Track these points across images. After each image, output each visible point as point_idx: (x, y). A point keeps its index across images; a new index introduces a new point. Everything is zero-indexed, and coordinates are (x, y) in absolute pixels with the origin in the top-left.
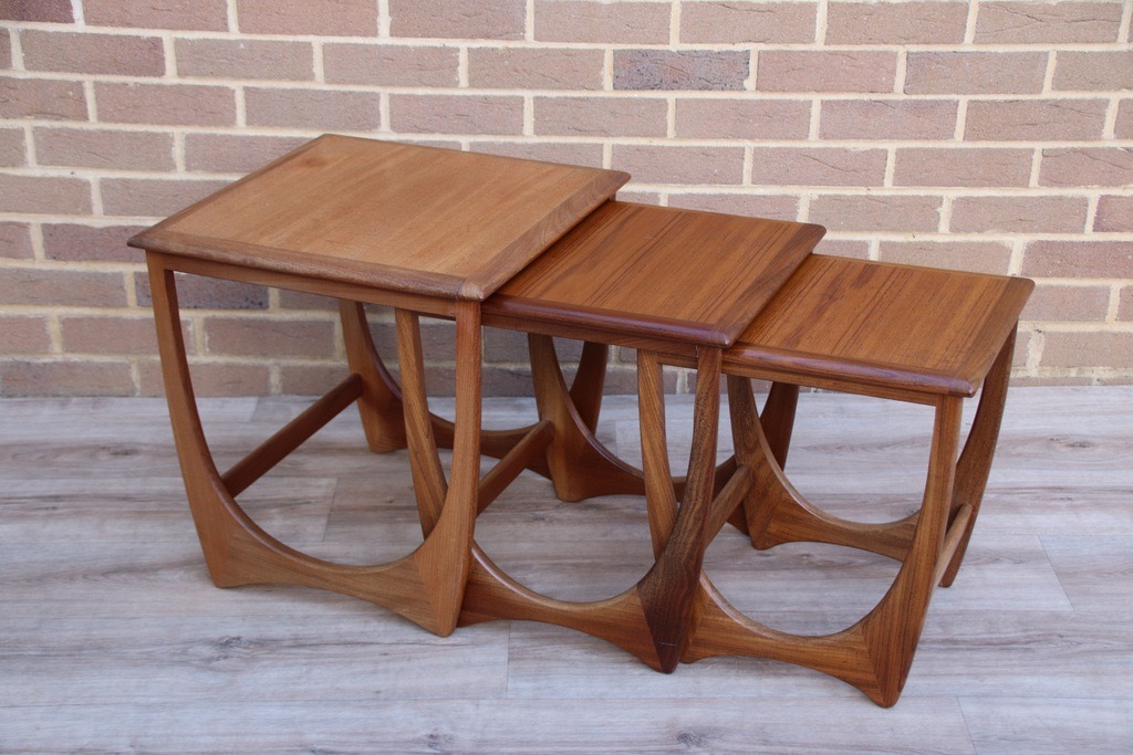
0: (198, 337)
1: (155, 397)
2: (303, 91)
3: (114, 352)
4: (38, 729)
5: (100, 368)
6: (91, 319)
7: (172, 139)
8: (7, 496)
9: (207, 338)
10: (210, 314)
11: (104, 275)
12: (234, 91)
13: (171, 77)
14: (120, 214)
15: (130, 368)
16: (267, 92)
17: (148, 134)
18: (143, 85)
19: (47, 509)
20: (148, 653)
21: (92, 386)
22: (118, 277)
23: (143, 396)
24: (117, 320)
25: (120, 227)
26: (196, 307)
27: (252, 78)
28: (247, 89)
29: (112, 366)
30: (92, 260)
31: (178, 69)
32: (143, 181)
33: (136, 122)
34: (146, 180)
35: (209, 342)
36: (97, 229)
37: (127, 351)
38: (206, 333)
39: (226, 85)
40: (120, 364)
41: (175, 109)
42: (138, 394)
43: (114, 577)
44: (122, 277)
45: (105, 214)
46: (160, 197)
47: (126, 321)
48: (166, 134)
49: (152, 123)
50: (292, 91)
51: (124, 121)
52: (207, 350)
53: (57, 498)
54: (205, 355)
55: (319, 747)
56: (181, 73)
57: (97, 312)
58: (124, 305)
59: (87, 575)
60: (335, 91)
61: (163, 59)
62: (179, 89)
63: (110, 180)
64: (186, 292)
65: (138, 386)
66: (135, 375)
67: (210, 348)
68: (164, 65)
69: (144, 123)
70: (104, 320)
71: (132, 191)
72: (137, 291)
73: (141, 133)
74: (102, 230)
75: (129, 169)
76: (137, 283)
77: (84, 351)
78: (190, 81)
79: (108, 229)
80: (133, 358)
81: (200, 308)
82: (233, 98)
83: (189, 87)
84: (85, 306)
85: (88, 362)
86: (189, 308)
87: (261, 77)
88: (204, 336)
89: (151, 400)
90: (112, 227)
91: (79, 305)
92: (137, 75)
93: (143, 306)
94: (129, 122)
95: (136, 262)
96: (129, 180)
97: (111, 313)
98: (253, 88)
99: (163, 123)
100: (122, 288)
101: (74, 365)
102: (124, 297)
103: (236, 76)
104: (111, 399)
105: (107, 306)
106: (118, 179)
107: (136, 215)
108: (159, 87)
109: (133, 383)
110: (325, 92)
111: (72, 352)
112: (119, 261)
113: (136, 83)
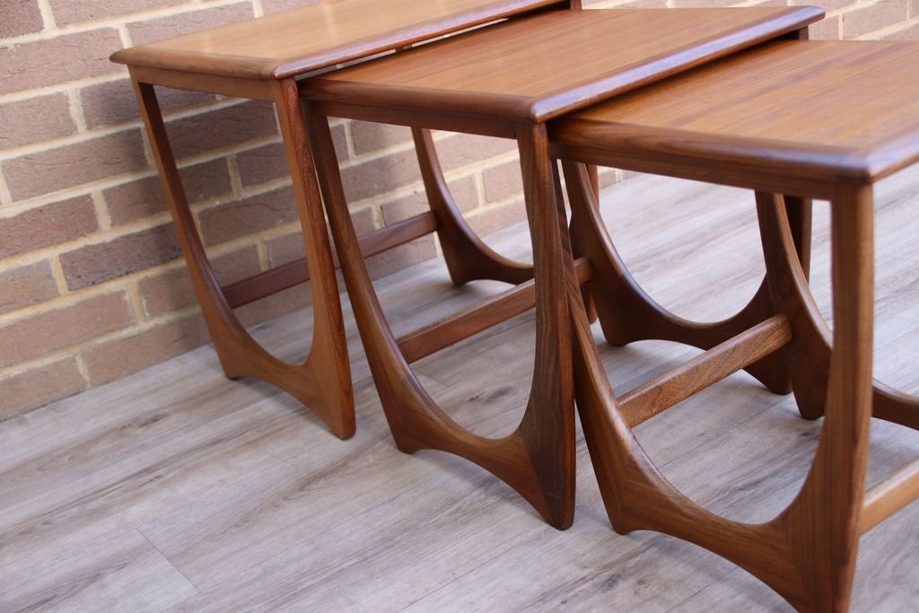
0: (135, 304)
1: (107, 382)
2: (184, 15)
3: (55, 350)
4: (472, 603)
5: (44, 372)
6: (24, 321)
7: (67, 98)
8: (92, 491)
9: (144, 303)
10: (141, 276)
11: (29, 268)
12: (117, 31)
13: (50, 31)
14: (30, 196)
15: (75, 361)
16: (151, 24)
17: (41, 99)
18: (23, 45)
19: (151, 480)
20: (456, 511)
21: (39, 395)
22: (44, 265)
23: (94, 386)
24: (52, 314)
25: (33, 209)
26: (127, 273)
27: (131, 12)
28: (129, 26)
29: (56, 365)
30: (12, 255)
31: (56, 19)
32: (47, 153)
33: (25, 88)
34: (50, 150)
35: (147, 305)
36: (11, 219)
37: (69, 345)
38: (143, 297)
39: (108, 26)
40: (64, 361)
41: (63, 64)
42: (89, 386)
43: (312, 486)
44: (48, 264)
45: (14, 201)
46: (68, 165)
47: (62, 312)
48: (60, 95)
49: (42, 86)
50: (173, 17)
51: (11, 91)
52: (147, 314)
53: (147, 470)
54: (145, 321)
55: (740, 485)
56: (61, 23)
57: (28, 312)
58: (56, 295)
59: (287, 497)
60: (212, 8)
61: (38, 11)
62: (62, 42)
63: (12, 160)
64: (115, 260)
65: (87, 378)
66: (82, 367)
67: (149, 311)
68: (41, 18)
69: (34, 87)
70: (38, 318)
71: (37, 167)
72: (65, 274)
73: (33, 99)
74: (16, 218)
75: (29, 143)
76: (64, 267)
77: (25, 360)
78: (72, 30)
79: (22, 216)
80: (76, 350)
81: (132, 272)
82: (119, 38)
83: (71, 36)
84: (15, 309)
85: (30, 371)
86: (121, 276)
87: (140, 10)
88: (141, 301)
89: (107, 386)
90: (26, 212)
91: (8, 311)
92: (14, 36)
93: (76, 289)
94: (18, 91)
95: (58, 243)
96: (32, 155)
97: (44, 308)
98: (135, 23)
99: (53, 83)
100: (50, 276)
101: (17, 379)
102: (54, 286)
103: (115, 14)
104: (63, 402)
105: (38, 301)
106: (21, 157)
107: (47, 192)
108: (42, 43)
109: (81, 376)
110: (204, 11)
111: (11, 365)
112: (41, 248)
113: (16, 45)
